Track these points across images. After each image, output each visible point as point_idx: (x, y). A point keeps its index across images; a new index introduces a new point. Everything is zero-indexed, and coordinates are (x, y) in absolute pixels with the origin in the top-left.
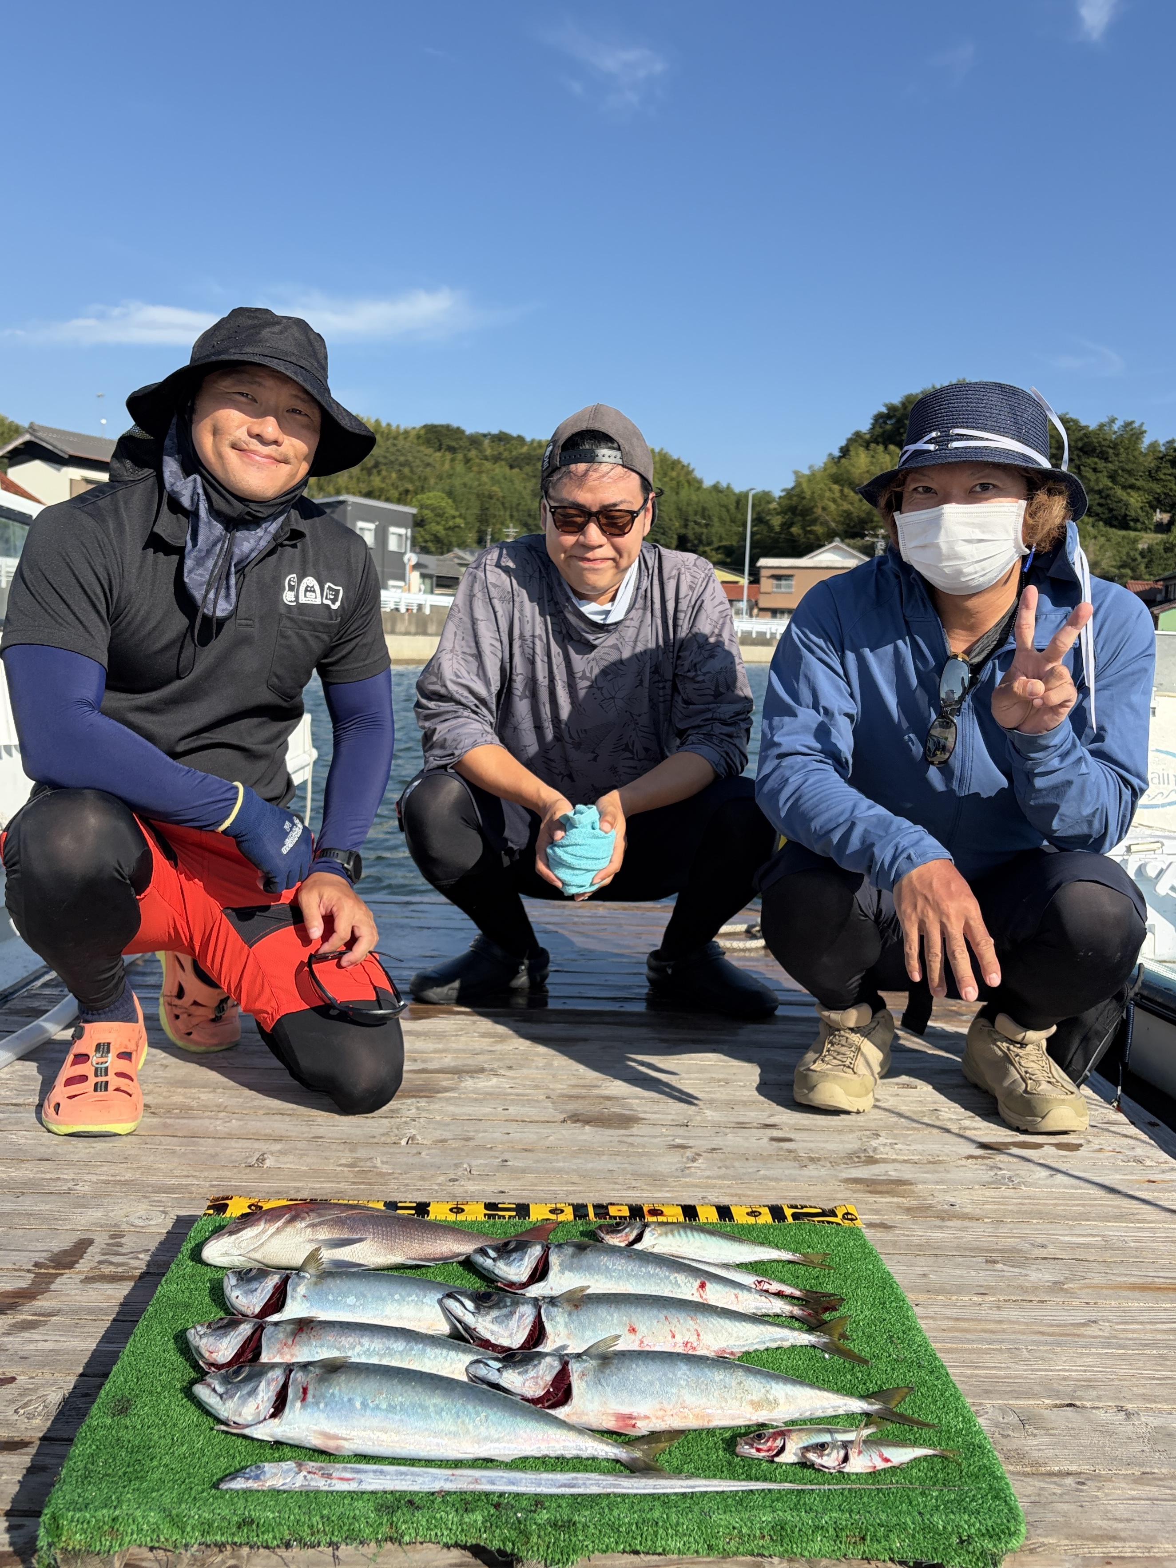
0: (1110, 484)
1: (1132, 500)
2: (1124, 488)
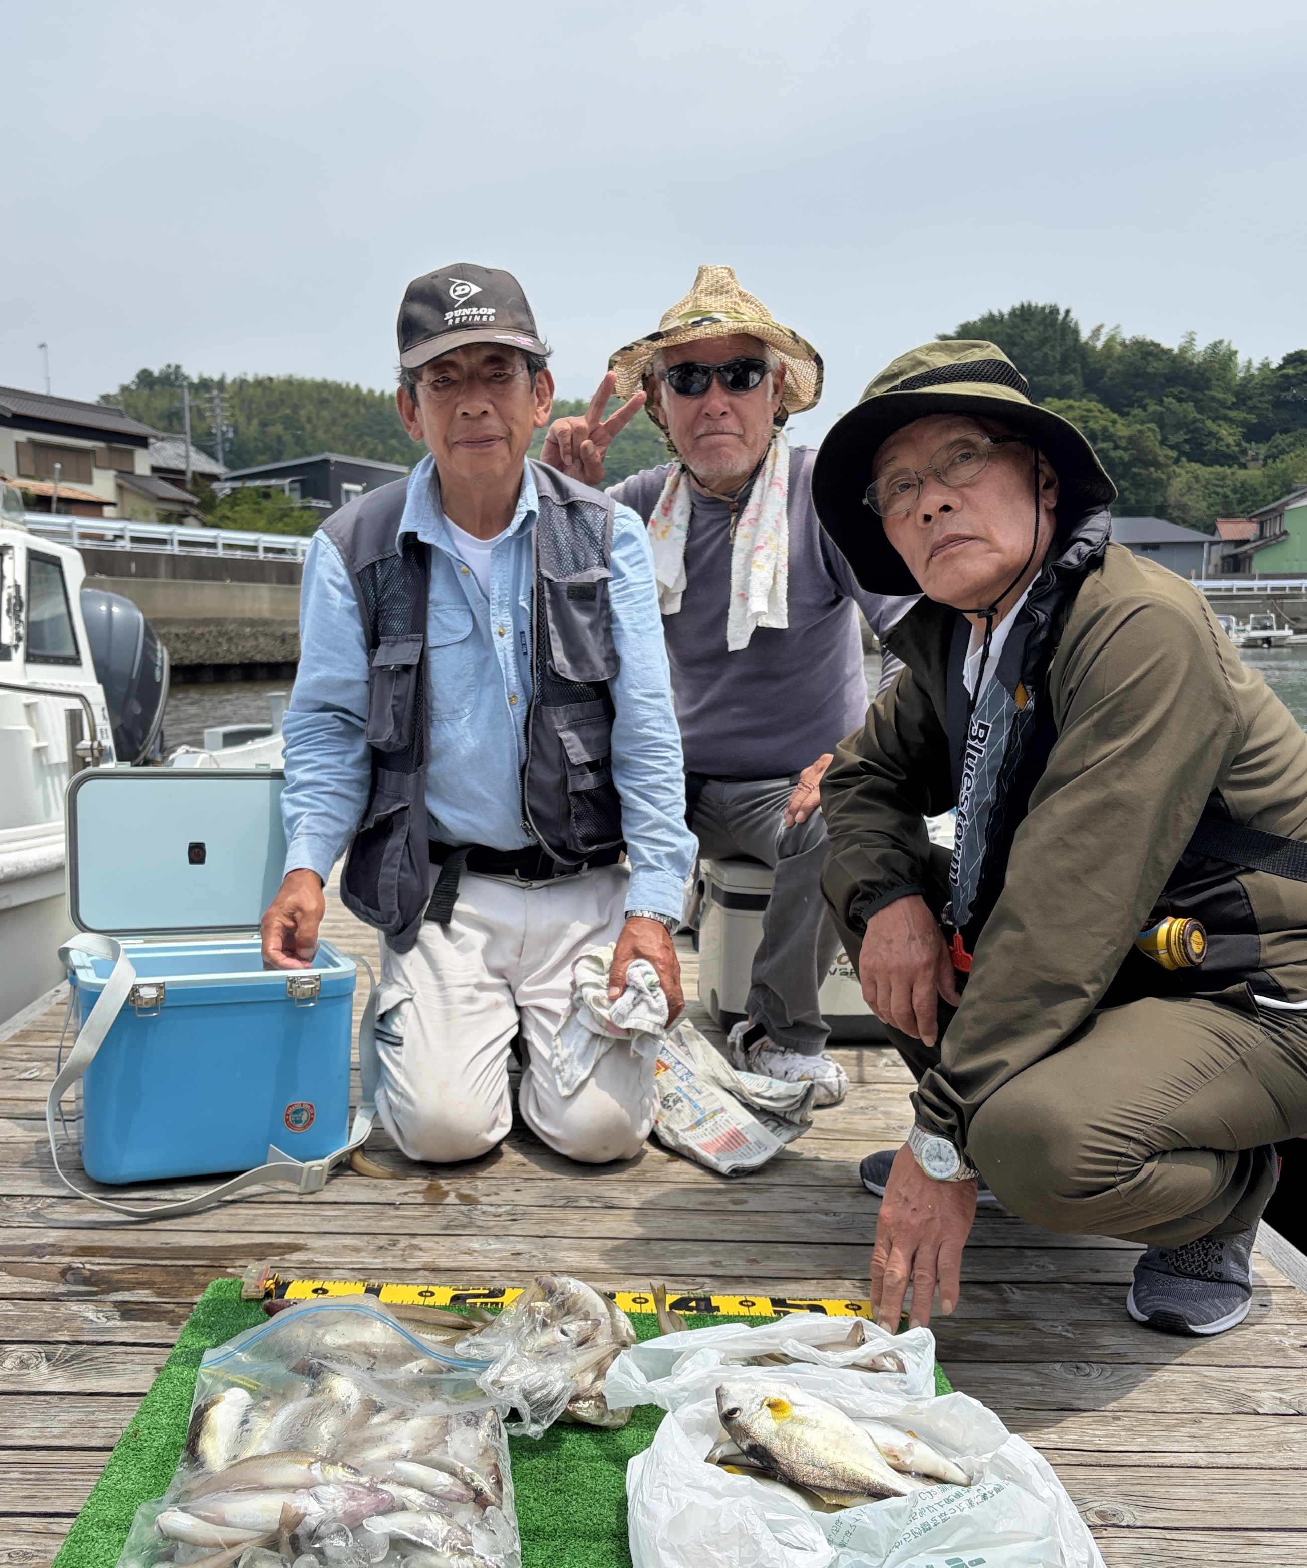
0: (1199, 416)
1: (1223, 433)
2: (1214, 420)
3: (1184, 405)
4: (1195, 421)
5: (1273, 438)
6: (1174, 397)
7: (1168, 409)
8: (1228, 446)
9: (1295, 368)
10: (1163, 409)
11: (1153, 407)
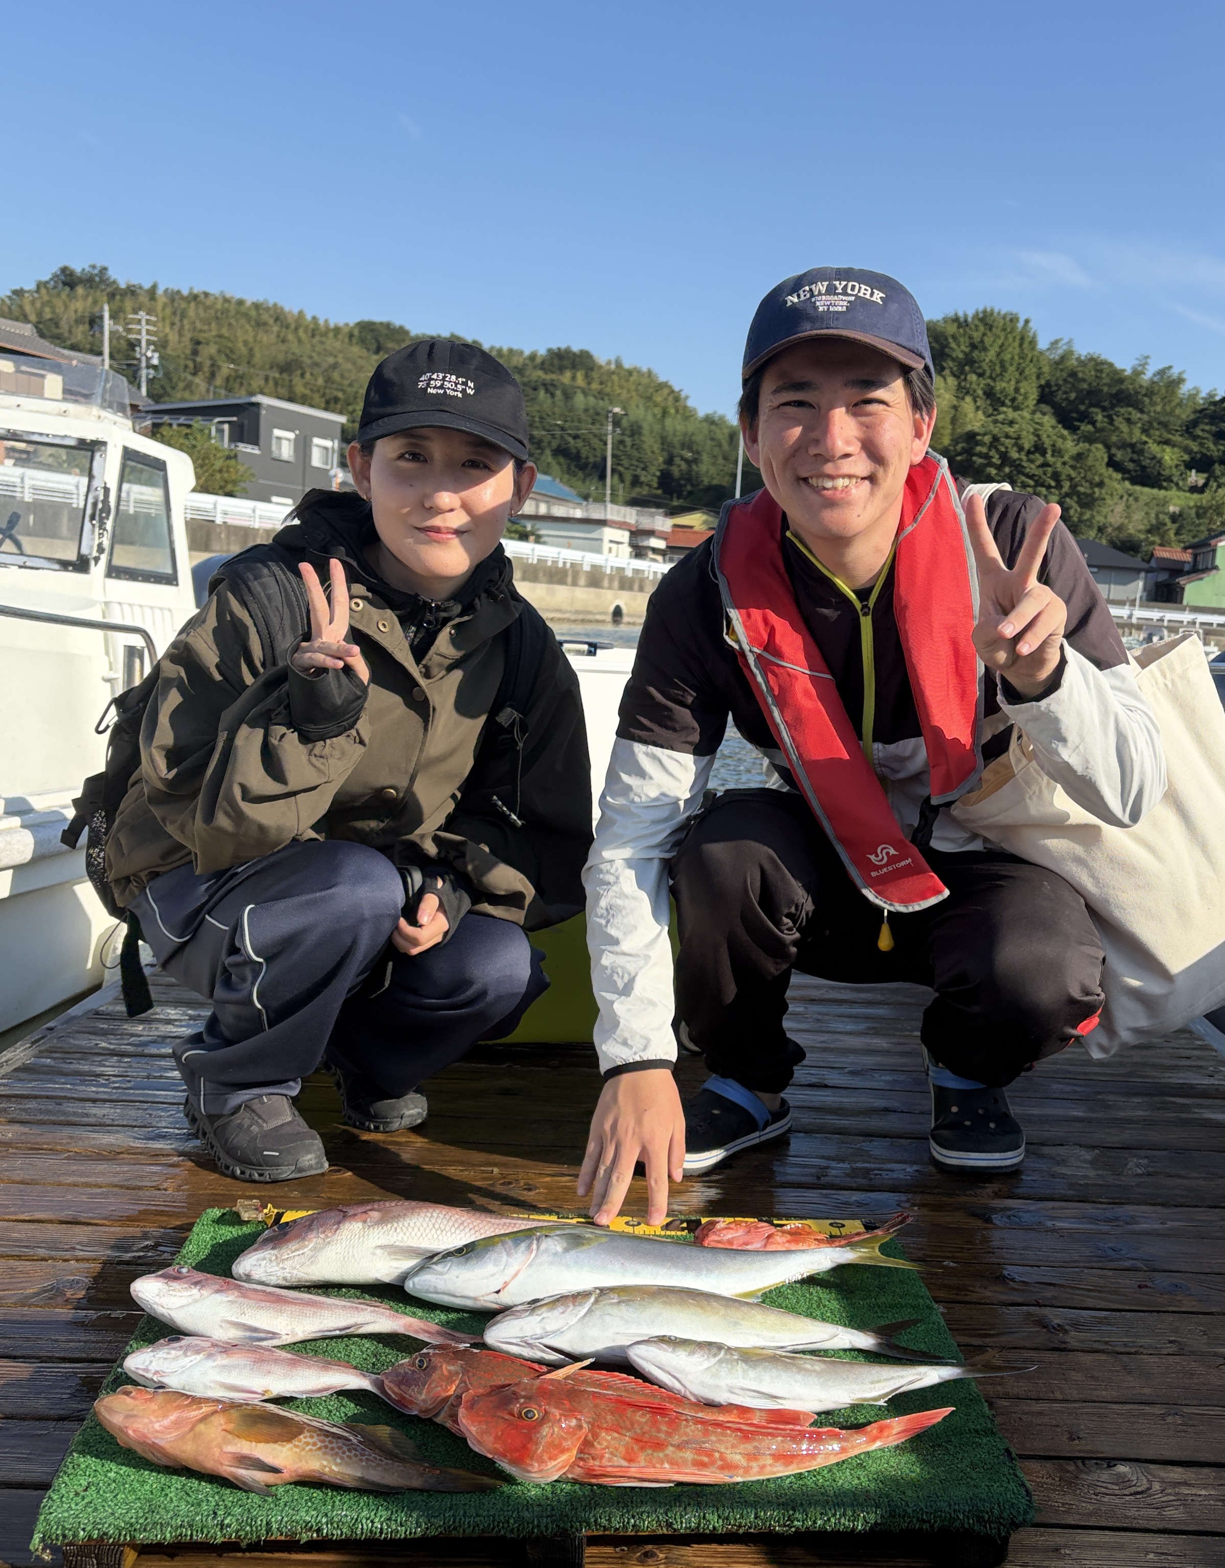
1: (1167, 458)
4: (1139, 443)
5: (1212, 469)
6: (1124, 417)
8: (1169, 470)
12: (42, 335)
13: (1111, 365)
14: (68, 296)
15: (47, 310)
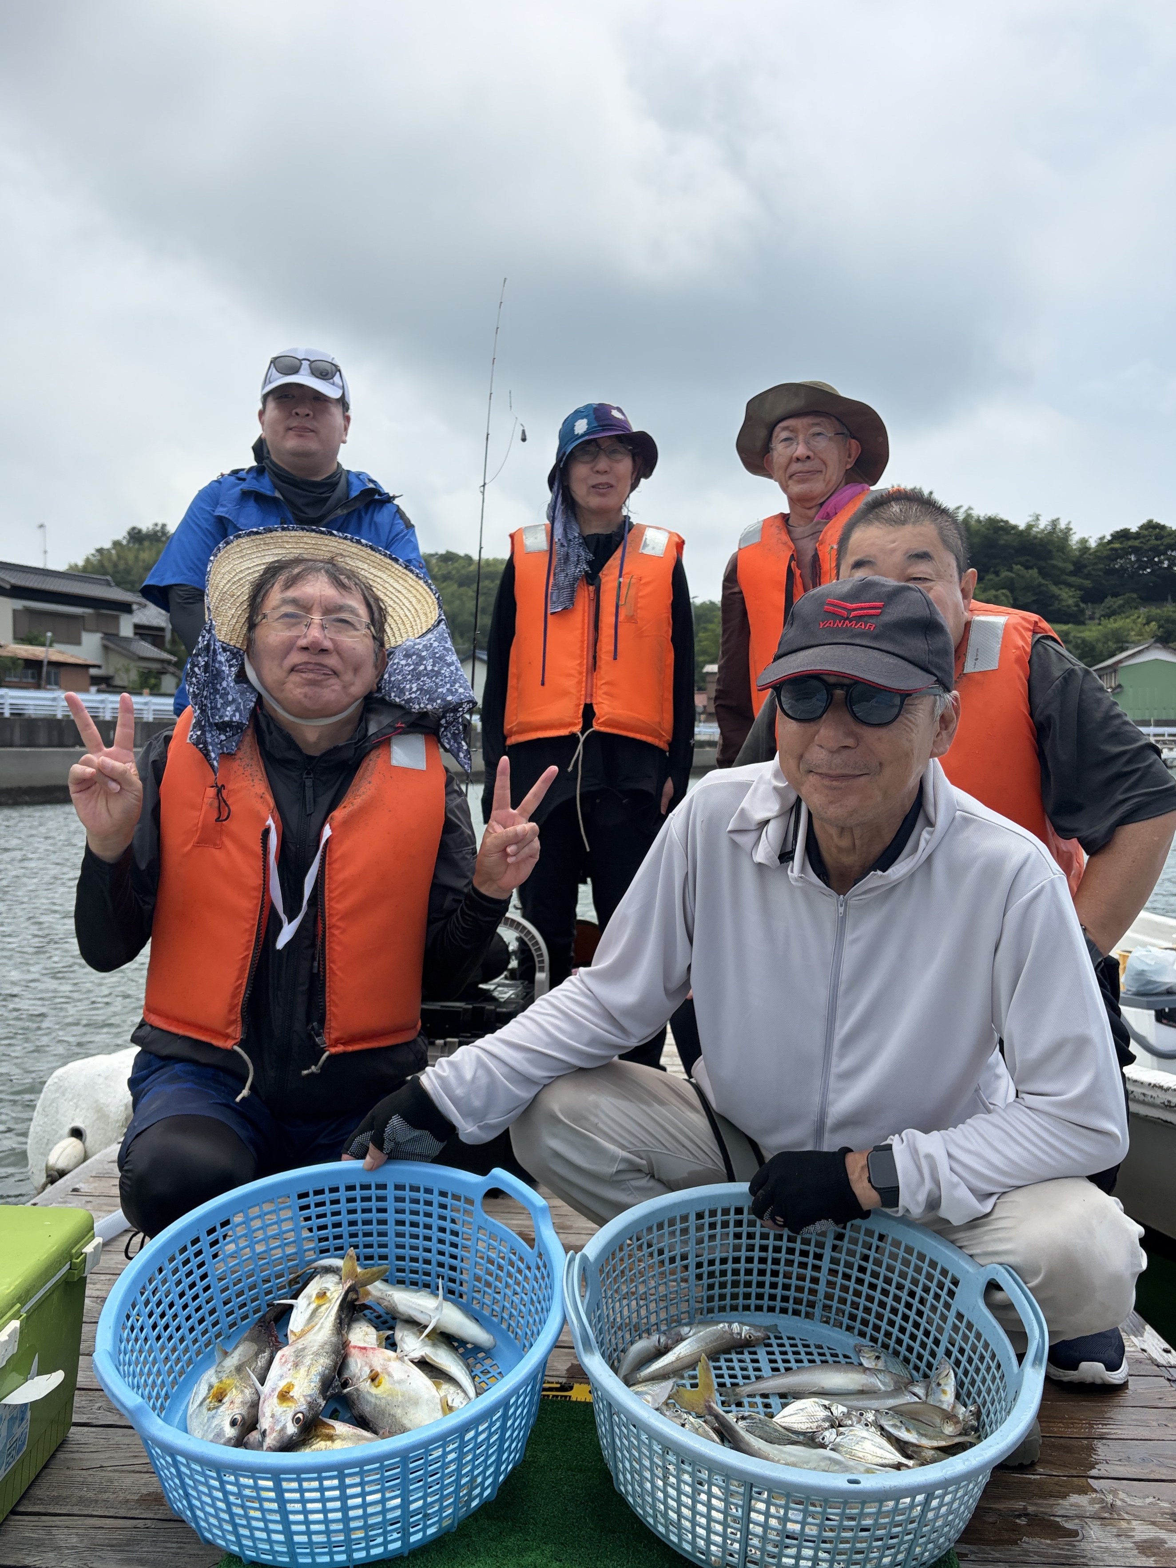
0: (1043, 582)
1: (1064, 595)
3: (1030, 571)
4: (1040, 585)
5: (1106, 600)
6: (1022, 565)
7: (1018, 575)
8: (1069, 606)
9: (1121, 543)
10: (1013, 575)
11: (1005, 574)
12: (118, 584)
13: (1007, 522)
14: (138, 550)
15: (122, 562)
